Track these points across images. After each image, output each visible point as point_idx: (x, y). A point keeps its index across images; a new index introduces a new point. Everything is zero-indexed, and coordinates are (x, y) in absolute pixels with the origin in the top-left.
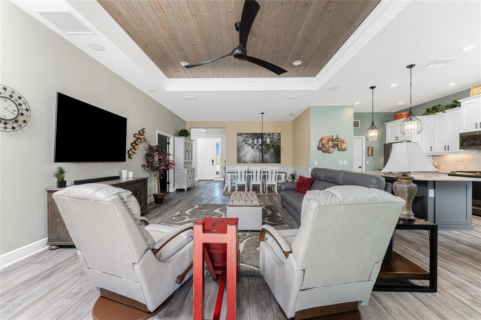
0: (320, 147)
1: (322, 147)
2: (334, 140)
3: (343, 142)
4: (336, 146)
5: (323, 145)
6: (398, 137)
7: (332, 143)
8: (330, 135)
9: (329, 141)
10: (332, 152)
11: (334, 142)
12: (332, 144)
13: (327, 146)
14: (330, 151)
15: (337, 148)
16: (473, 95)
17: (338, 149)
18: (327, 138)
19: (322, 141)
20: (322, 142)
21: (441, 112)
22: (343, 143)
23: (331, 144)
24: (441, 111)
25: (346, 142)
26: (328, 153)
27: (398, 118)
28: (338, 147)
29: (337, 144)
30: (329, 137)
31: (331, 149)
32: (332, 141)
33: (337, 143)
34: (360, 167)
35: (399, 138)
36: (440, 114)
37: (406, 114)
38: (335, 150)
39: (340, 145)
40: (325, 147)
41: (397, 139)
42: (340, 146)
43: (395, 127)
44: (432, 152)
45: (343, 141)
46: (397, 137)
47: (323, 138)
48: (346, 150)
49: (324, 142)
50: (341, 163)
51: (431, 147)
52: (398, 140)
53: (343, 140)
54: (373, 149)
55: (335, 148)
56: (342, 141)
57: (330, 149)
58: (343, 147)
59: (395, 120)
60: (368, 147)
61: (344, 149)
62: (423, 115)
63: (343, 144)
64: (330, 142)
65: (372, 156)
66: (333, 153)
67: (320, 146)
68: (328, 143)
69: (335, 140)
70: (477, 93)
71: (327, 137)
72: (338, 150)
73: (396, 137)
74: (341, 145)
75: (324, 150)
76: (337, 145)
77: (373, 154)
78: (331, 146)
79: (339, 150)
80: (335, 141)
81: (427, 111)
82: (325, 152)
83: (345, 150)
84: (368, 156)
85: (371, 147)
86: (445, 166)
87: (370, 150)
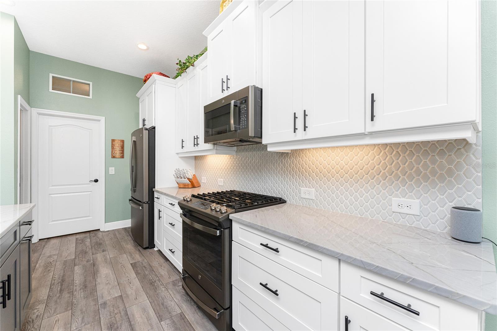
6: (145, 120)
34: (96, 181)
43: (144, 99)
51: (182, 141)
52: (145, 125)
60: (113, 141)
65: (122, 157)
73: (143, 121)
77: (123, 153)
85: (118, 140)
86: (206, 178)
87: (117, 145)
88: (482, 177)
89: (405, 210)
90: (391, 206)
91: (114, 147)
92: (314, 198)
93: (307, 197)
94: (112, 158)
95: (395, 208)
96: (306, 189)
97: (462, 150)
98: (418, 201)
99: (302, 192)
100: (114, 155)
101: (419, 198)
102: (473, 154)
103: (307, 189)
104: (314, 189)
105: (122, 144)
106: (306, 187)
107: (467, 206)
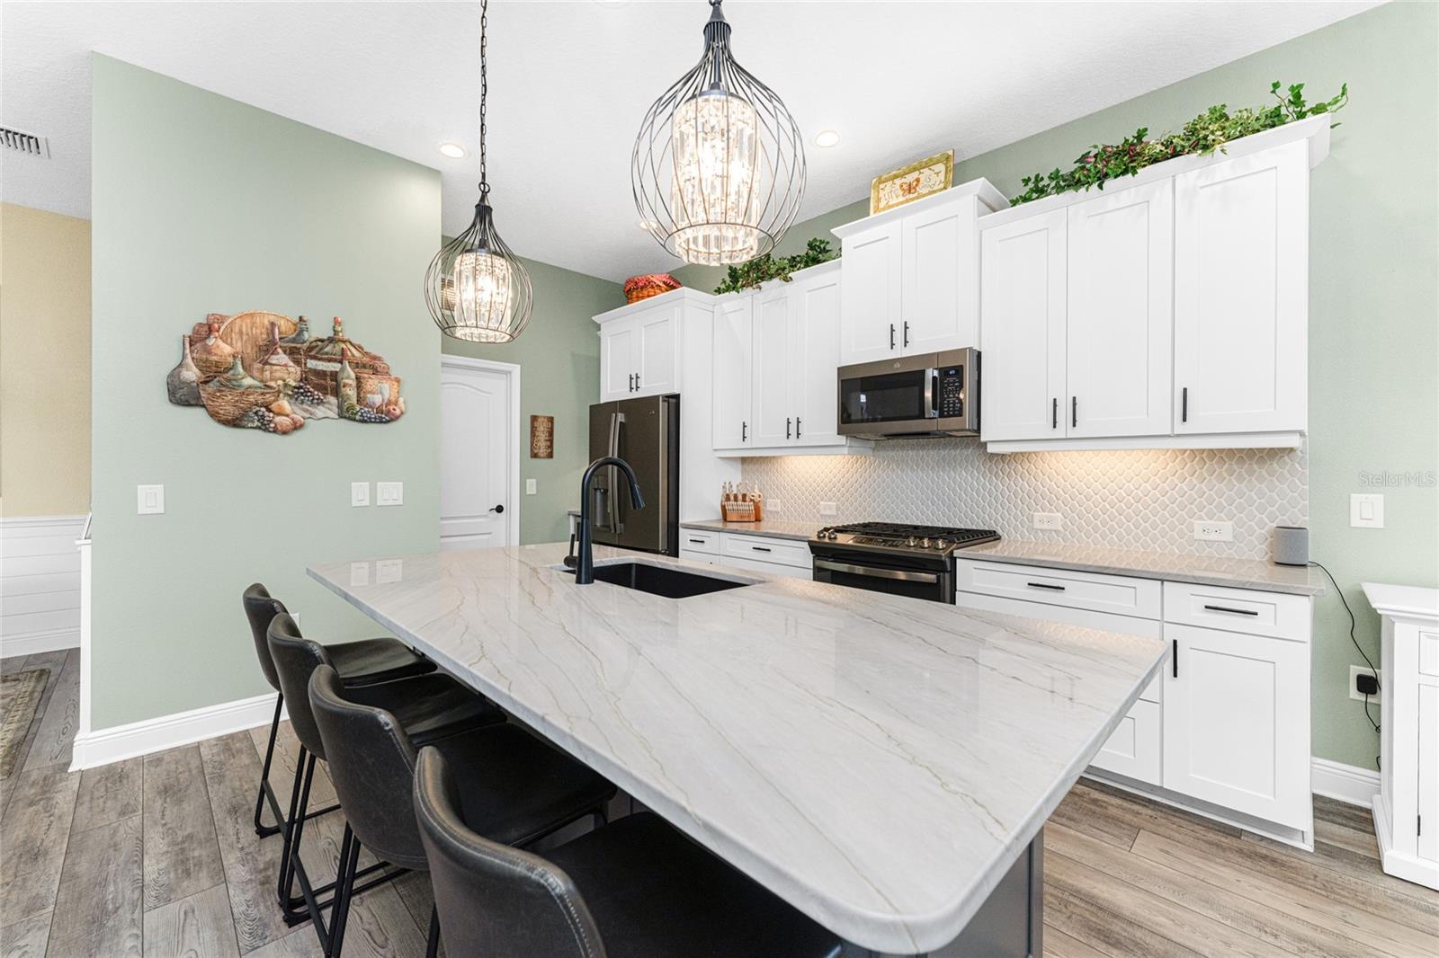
0: (188, 384)
1: (211, 387)
2: (310, 349)
3: (371, 366)
4: (324, 390)
5: (214, 372)
6: (637, 377)
7: (297, 362)
8: (281, 310)
9: (268, 348)
10: (297, 427)
11: (312, 364)
12: (295, 371)
13: (248, 381)
14: (278, 419)
15: (333, 400)
16: (877, 210)
17: (340, 407)
18: (253, 324)
19: (211, 342)
20: (208, 351)
21: (776, 281)
22: (375, 371)
23: (284, 370)
24: (777, 274)
25: (394, 374)
26: (264, 426)
27: (637, 297)
28: (336, 392)
29: (334, 375)
30: (273, 324)
31: (285, 404)
32: (292, 352)
33: (335, 367)
34: (499, 509)
35: (642, 383)
36: (772, 286)
37: (664, 283)
38: (320, 411)
39: (354, 383)
40: (231, 385)
41: (634, 386)
42: (351, 392)
43: (629, 331)
44: (747, 444)
45: (378, 363)
46: (634, 376)
47: (221, 319)
48: (394, 419)
49: (227, 349)
50: (360, 494)
51: (744, 426)
52: (637, 388)
53: (375, 358)
54: (552, 428)
55: (321, 402)
56: (366, 359)
57: (273, 407)
58: (377, 399)
59: (628, 303)
60: (534, 418)
61: (379, 410)
62: (719, 291)
63: (371, 383)
64: (281, 358)
65: (550, 455)
66: (298, 434)
67: (192, 374)
68: (266, 363)
69: (315, 351)
70: (890, 203)
71: (252, 315)
72: (341, 416)
73: (631, 378)
74: (359, 386)
75: (228, 409)
76: (327, 385)
77: (551, 446)
78: (286, 385)
79: (346, 413)
80: (314, 358)
81: (730, 275)
82: (235, 423)
83: (385, 416)
84: (535, 456)
85: (544, 417)
86: (779, 501)
87: (542, 429)
88: (1310, 491)
89: (1214, 536)
90: (1193, 531)
91: (537, 434)
92: (1060, 528)
93: (1045, 526)
94: (532, 457)
95: (1198, 534)
96: (1043, 514)
97: (1286, 457)
98: (1230, 523)
99: (1036, 520)
100: (536, 451)
101: (1230, 520)
102: (1299, 463)
103: (1046, 514)
104: (1060, 514)
105: (550, 426)
106: (1044, 511)
107: (1291, 525)
